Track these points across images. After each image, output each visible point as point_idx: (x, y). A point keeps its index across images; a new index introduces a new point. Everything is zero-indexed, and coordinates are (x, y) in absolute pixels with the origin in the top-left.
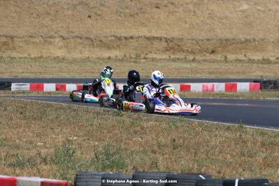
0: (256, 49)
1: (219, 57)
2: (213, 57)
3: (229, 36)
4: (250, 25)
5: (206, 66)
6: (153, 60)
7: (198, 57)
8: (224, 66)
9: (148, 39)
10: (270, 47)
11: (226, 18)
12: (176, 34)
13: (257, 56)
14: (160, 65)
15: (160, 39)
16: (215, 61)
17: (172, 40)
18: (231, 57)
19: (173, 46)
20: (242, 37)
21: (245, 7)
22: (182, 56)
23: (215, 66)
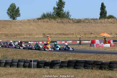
0: (22, 35)
1: (15, 37)
2: (14, 37)
3: (17, 33)
4: (21, 31)
5: (13, 39)
6: (2, 38)
7: (11, 37)
8: (16, 39)
9: (1, 34)
10: (25, 35)
11: (17, 29)
12: (7, 33)
13: (23, 37)
14: (4, 39)
15: (4, 34)
16: (14, 38)
17: (6, 34)
18: (18, 37)
19: (6, 35)
20: (20, 33)
21: (20, 27)
22: (8, 37)
23: (15, 39)
